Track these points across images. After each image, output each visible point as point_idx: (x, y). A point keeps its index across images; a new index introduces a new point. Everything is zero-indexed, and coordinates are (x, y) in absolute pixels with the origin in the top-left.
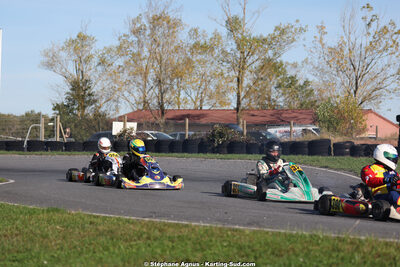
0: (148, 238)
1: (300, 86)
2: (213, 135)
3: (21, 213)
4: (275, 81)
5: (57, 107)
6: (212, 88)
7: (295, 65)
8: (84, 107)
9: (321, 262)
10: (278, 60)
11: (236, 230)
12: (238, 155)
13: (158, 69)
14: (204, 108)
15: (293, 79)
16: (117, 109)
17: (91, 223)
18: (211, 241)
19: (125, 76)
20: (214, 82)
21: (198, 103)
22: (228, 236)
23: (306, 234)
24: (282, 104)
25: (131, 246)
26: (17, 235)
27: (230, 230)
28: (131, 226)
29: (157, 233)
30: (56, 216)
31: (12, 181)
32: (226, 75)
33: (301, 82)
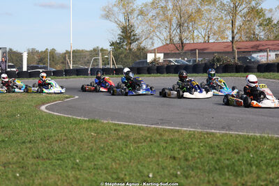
0: (151, 141)
1: (275, 24)
2: (213, 61)
3: (71, 123)
4: (257, 21)
5: (112, 44)
6: (215, 28)
7: (271, 11)
8: (131, 43)
9: (265, 157)
10: (260, 7)
11: (211, 134)
12: (230, 74)
13: (179, 16)
14: (210, 41)
15: (270, 20)
16: (153, 44)
17: (115, 130)
18: (192, 142)
19: (157, 22)
20: (217, 24)
21: (206, 38)
22: (205, 138)
23: (258, 135)
24: (263, 37)
25: (138, 147)
26: (64, 140)
27: (207, 133)
28: (142, 132)
29: (158, 136)
30: (93, 126)
31: (77, 97)
32: (224, 19)
33: (275, 22)
